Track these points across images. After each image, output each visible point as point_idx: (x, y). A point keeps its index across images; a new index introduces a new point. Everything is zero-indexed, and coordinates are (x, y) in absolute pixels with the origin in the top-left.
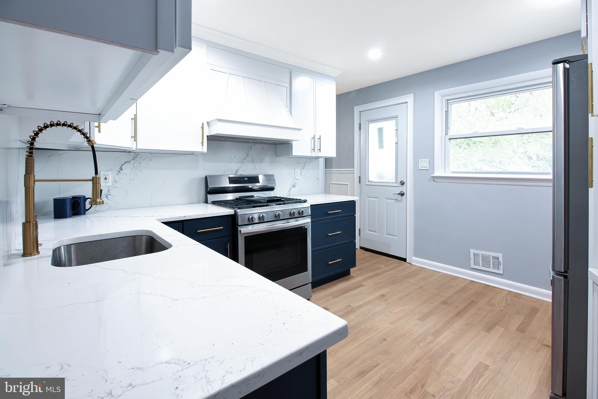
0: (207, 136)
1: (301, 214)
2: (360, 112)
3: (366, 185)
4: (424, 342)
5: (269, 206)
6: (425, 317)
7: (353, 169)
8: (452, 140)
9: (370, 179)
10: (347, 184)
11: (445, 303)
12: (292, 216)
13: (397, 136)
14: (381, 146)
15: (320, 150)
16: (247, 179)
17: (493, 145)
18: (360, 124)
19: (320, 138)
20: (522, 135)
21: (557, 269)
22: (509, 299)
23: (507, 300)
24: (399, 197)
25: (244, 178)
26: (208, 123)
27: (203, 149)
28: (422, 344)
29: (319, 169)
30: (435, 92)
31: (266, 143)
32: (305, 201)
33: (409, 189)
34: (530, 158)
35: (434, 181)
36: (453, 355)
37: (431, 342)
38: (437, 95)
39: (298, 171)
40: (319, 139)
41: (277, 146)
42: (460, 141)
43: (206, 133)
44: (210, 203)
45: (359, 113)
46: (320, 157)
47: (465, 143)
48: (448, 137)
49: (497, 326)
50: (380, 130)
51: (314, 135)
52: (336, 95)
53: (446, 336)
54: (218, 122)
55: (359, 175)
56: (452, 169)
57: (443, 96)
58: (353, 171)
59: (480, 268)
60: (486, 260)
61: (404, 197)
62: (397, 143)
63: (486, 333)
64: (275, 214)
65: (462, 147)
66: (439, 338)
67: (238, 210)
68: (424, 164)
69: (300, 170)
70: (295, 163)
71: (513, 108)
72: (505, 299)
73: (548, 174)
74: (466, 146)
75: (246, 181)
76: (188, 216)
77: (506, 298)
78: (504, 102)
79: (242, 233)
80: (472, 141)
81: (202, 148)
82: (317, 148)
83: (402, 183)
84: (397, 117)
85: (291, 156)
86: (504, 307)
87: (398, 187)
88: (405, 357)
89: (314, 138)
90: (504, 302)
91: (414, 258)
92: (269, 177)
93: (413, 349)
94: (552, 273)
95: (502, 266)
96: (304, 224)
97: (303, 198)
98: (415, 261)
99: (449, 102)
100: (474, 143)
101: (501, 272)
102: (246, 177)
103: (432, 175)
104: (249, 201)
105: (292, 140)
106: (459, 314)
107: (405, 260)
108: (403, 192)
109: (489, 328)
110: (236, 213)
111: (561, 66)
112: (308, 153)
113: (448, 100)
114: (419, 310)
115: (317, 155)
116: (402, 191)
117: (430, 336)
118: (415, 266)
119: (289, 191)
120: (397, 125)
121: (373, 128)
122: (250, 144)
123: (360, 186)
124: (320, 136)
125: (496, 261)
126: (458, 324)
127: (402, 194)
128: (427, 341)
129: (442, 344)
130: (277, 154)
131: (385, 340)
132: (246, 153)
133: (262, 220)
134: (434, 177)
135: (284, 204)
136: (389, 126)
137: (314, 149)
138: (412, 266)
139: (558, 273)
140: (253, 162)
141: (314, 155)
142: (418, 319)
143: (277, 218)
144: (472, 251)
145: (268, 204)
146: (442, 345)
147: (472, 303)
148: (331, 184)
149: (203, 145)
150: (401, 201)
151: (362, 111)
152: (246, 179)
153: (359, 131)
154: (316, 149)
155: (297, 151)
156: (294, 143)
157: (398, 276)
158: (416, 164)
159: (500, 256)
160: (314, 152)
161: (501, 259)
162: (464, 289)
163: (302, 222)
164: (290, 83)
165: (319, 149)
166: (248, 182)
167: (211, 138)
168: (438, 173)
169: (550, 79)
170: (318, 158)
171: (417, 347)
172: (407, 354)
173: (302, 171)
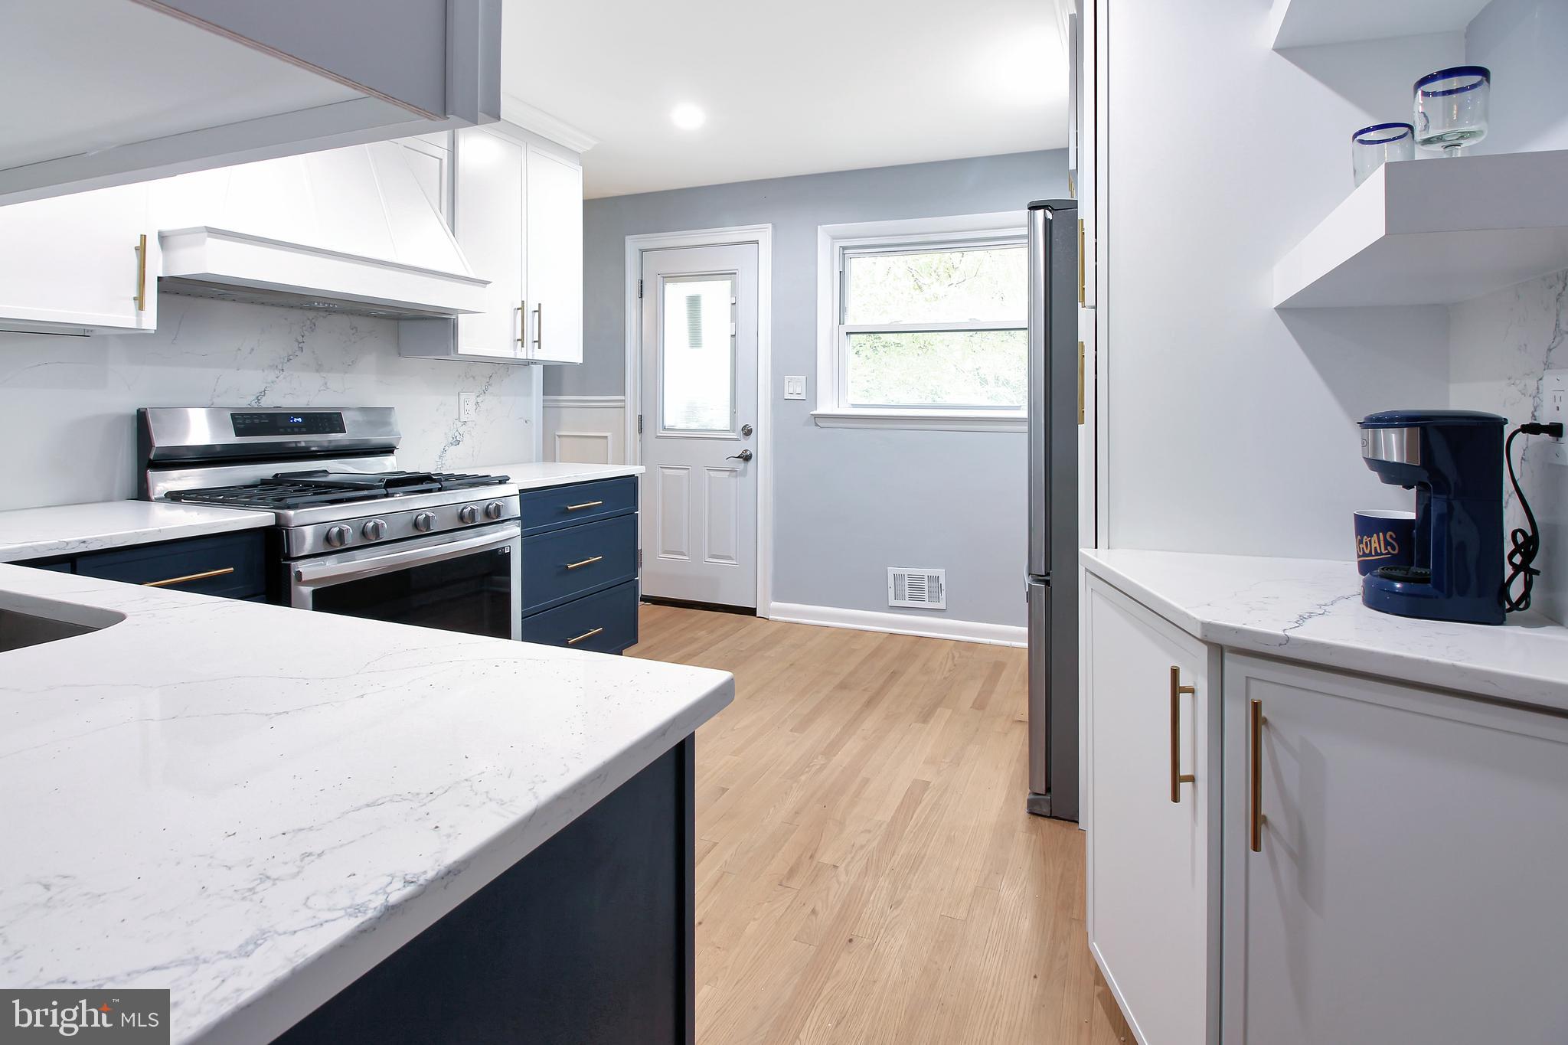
0: (159, 278)
1: (493, 516)
2: (642, 251)
3: (658, 437)
4: (807, 772)
5: (393, 496)
6: (803, 725)
7: (621, 397)
8: (852, 335)
9: (668, 423)
10: (607, 437)
11: (843, 686)
12: (466, 521)
13: (734, 318)
14: (695, 340)
15: (539, 342)
16: (300, 420)
17: (920, 352)
18: (642, 281)
19: (539, 311)
20: (971, 333)
21: (1035, 571)
22: (957, 655)
23: (953, 658)
24: (740, 465)
25: (289, 416)
26: (163, 238)
27: (139, 321)
28: (803, 778)
29: (529, 394)
30: (819, 227)
31: (368, 315)
32: (503, 481)
33: (763, 444)
34: (984, 382)
35: (817, 425)
36: (866, 781)
37: (823, 767)
38: (824, 234)
39: (469, 399)
40: (537, 313)
41: (402, 323)
42: (857, 340)
43: (156, 268)
44: (159, 500)
45: (638, 254)
46: (535, 362)
47: (868, 345)
48: (844, 329)
49: (939, 710)
50: (694, 302)
51: (523, 302)
52: (583, 201)
53: (851, 747)
54: (209, 236)
55: (639, 413)
56: (852, 398)
57: (834, 238)
58: (624, 401)
59: (907, 603)
60: (916, 584)
61: (752, 462)
62: (735, 335)
63: (923, 725)
64: (414, 517)
65: (863, 354)
66: (837, 756)
67: (291, 513)
68: (795, 387)
69: (474, 397)
70: (459, 376)
71: (956, 277)
72: (951, 655)
73: (1018, 408)
74: (869, 352)
75: (296, 427)
76: (97, 539)
77: (953, 654)
78: (940, 262)
79: (303, 579)
80: (881, 340)
81: (138, 316)
82: (531, 335)
83: (747, 432)
84: (735, 274)
85: (453, 355)
86: (950, 671)
87: (737, 440)
88: (771, 812)
89: (522, 309)
90: (950, 663)
91: (775, 604)
92: (380, 416)
93: (786, 793)
94: (1028, 580)
95: (944, 593)
96: (502, 543)
97: (495, 473)
98: (775, 609)
99: (846, 252)
100: (884, 347)
101: (942, 605)
102: (297, 415)
103: (811, 413)
104: (321, 487)
105: (456, 311)
106: (870, 703)
107: (752, 612)
108: (748, 453)
109: (925, 717)
110: (283, 522)
111: (1040, 213)
112: (505, 349)
113: (844, 248)
114: (791, 711)
115: (530, 357)
116: (746, 451)
117: (820, 758)
118: (776, 621)
119: (440, 457)
120: (734, 291)
121: (676, 295)
122: (311, 314)
123: (641, 440)
124: (540, 305)
125: (935, 585)
126: (871, 722)
127: (747, 456)
128: (814, 769)
129: (844, 766)
130: (400, 349)
131: (724, 790)
132: (297, 340)
133: (372, 537)
134: (816, 417)
135: (440, 490)
136: (715, 295)
137: (522, 340)
138: (769, 623)
139: (1038, 578)
140: (319, 368)
141: (521, 354)
142: (791, 731)
143: (421, 529)
144: (892, 571)
145: (390, 490)
146: (845, 768)
147: (894, 676)
148: (559, 436)
149: (141, 307)
150: (744, 473)
151: (647, 250)
152: (295, 420)
153: (639, 300)
154: (528, 340)
155: (472, 340)
156: (463, 321)
157: (741, 649)
158: (778, 386)
159: (940, 572)
160: (523, 346)
161: (942, 581)
162: (876, 653)
163: (497, 538)
164: (451, 149)
165: (537, 339)
166: (304, 430)
167: (173, 288)
168: (823, 409)
169: (1025, 231)
170: (528, 363)
171: (795, 785)
172: (775, 806)
173: (479, 400)
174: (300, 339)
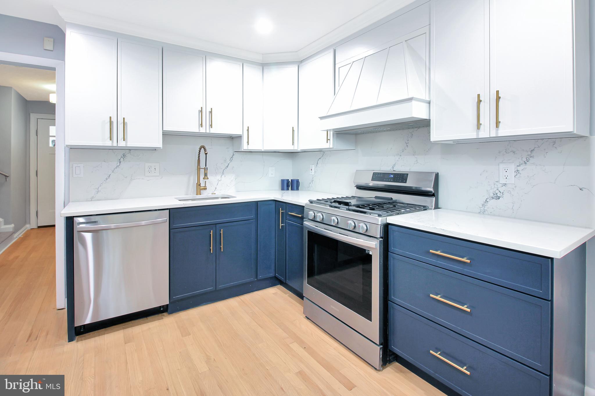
16: (392, 176)
69: (514, 166)
92: (425, 176)
119: (483, 205)
122: (411, 130)
164: (430, 23)
173: (519, 168)
174: (407, 142)
